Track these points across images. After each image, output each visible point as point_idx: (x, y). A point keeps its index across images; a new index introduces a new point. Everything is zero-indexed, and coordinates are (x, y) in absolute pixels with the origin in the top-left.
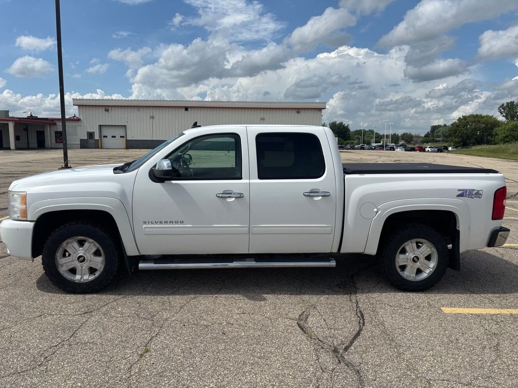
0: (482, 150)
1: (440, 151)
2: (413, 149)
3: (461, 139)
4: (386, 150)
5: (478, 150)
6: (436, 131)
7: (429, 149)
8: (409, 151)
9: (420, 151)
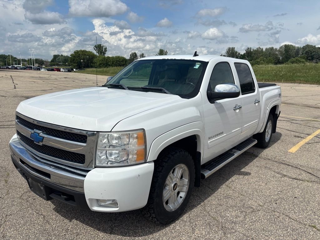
0: (93, 71)
1: (69, 71)
2: (53, 70)
3: (77, 64)
4: (34, 70)
5: (91, 71)
6: (57, 58)
7: (63, 70)
8: (50, 71)
9: (58, 71)
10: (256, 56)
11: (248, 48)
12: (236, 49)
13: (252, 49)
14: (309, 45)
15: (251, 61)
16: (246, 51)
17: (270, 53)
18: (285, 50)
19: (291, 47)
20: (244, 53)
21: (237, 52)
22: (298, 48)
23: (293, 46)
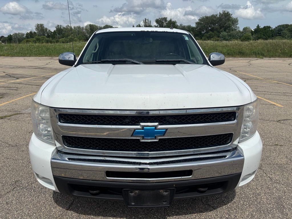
10: (66, 34)
11: (58, 26)
12: (45, 26)
13: (62, 27)
14: (108, 25)
15: (63, 38)
16: (56, 28)
17: (79, 31)
18: (91, 29)
19: (95, 26)
20: (54, 31)
21: (46, 29)
22: (100, 27)
23: (95, 25)
